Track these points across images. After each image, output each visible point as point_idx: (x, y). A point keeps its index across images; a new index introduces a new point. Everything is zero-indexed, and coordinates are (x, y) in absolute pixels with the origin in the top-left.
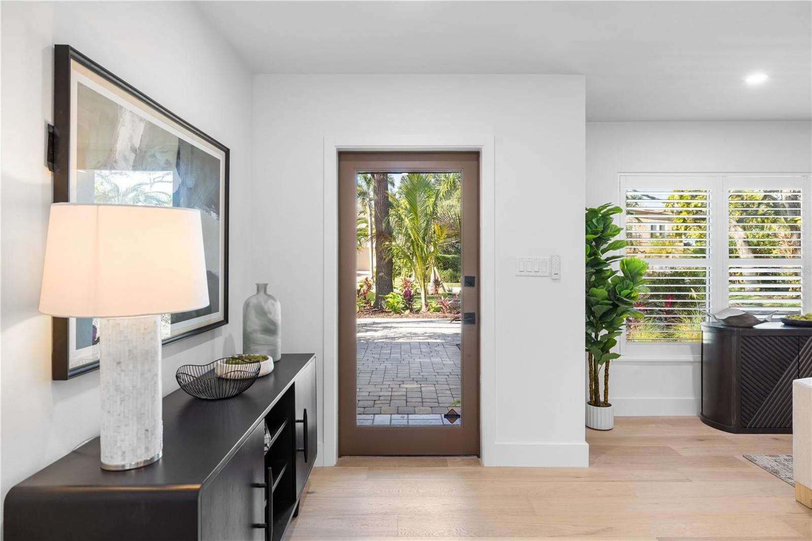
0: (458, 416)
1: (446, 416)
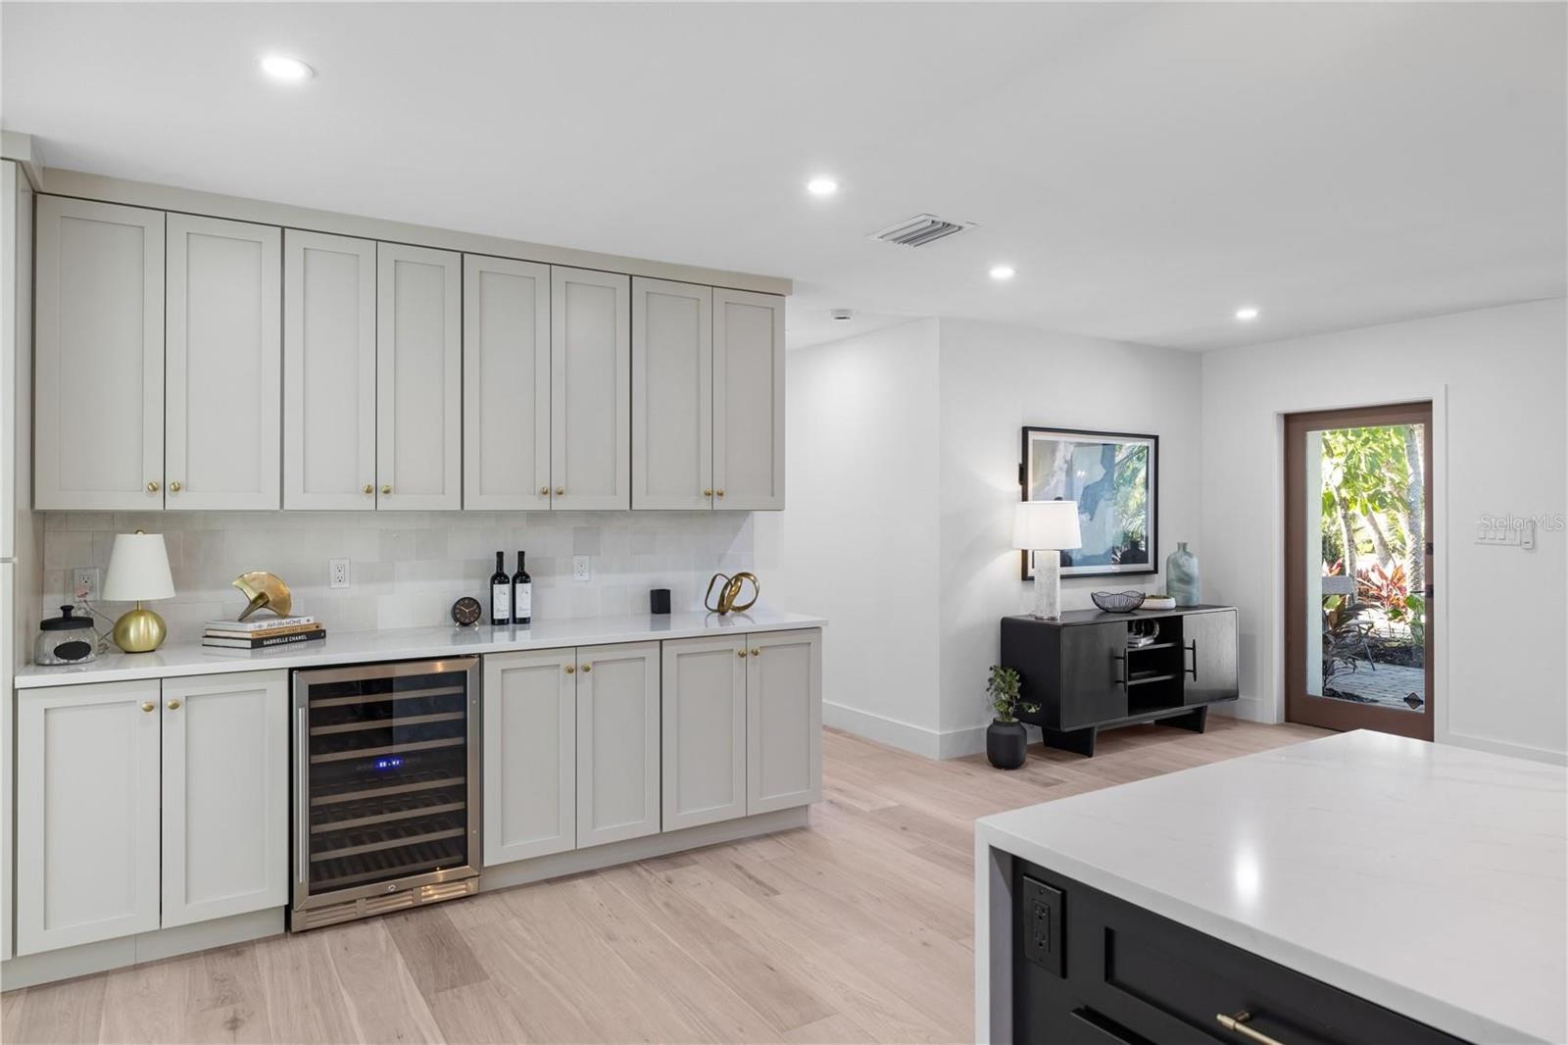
0: (1421, 702)
1: (1405, 700)
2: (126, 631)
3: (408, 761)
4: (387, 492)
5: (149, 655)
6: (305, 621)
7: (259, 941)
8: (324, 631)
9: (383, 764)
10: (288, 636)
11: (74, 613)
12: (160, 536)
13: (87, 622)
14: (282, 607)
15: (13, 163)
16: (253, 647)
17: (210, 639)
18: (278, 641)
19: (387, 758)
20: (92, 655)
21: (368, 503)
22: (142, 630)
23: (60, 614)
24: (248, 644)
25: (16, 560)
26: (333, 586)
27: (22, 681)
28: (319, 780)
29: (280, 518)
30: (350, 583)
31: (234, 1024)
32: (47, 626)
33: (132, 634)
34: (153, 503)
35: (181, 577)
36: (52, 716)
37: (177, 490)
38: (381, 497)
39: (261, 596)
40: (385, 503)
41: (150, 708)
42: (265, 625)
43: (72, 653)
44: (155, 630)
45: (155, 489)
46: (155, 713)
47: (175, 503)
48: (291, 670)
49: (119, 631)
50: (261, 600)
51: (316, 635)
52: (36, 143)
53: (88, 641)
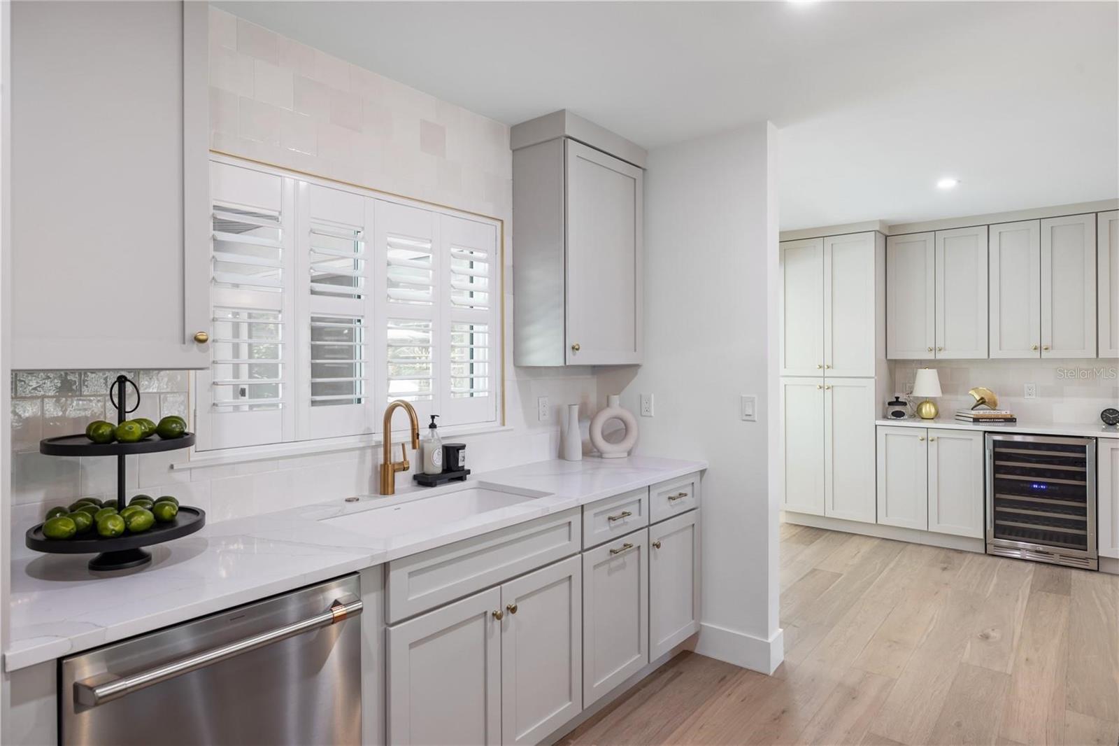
2: (921, 409)
3: (1050, 487)
4: (1046, 349)
5: (930, 420)
6: (1004, 412)
7: (972, 552)
8: (1016, 419)
9: (1035, 486)
10: (994, 419)
11: (899, 400)
12: (935, 370)
13: (904, 404)
14: (993, 405)
15: (874, 232)
16: (974, 422)
17: (958, 417)
18: (988, 420)
19: (1039, 483)
20: (906, 417)
21: (1036, 355)
22: (928, 410)
23: (895, 400)
24: (972, 420)
25: (876, 378)
26: (1026, 397)
27: (878, 422)
28: (999, 486)
29: (989, 361)
30: (1036, 396)
31: (945, 569)
32: (890, 404)
33: (924, 411)
34: (931, 356)
35: (945, 388)
36: (889, 437)
37: (940, 350)
38: (1043, 351)
39: (982, 398)
40: (1045, 354)
41: (923, 440)
42: (981, 412)
43: (898, 415)
44: (933, 410)
45: (931, 350)
46: (925, 442)
47: (940, 356)
48: (985, 432)
49: (919, 410)
50: (982, 401)
51: (1011, 420)
52: (881, 222)
53: (904, 411)
